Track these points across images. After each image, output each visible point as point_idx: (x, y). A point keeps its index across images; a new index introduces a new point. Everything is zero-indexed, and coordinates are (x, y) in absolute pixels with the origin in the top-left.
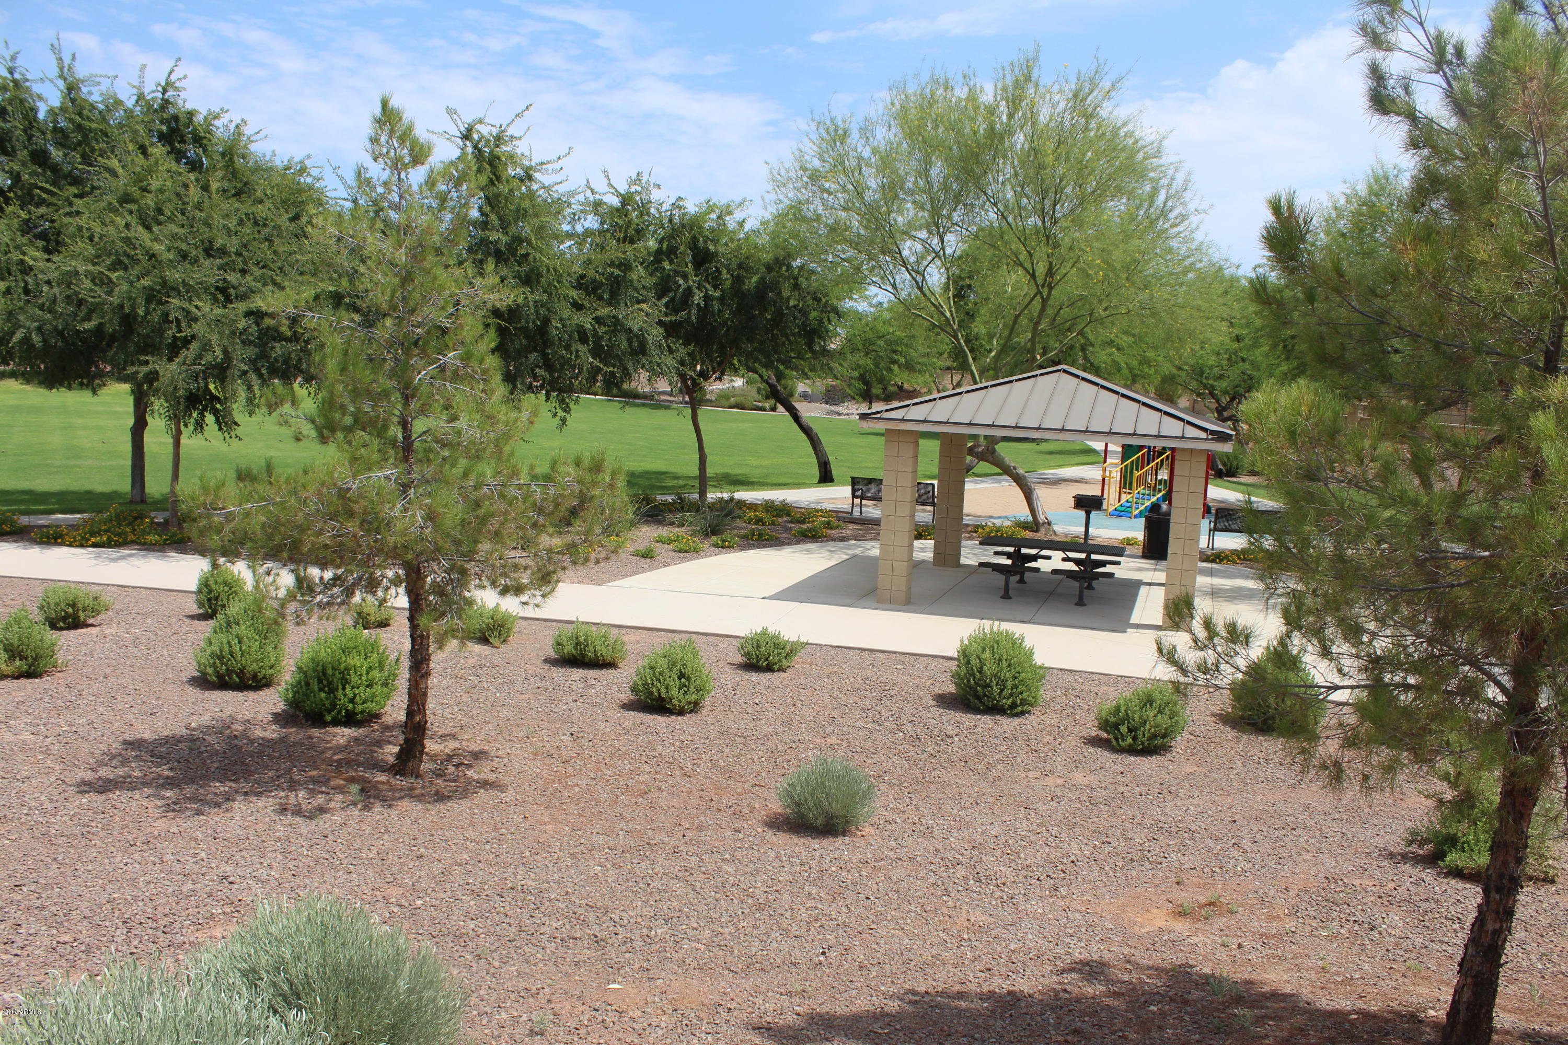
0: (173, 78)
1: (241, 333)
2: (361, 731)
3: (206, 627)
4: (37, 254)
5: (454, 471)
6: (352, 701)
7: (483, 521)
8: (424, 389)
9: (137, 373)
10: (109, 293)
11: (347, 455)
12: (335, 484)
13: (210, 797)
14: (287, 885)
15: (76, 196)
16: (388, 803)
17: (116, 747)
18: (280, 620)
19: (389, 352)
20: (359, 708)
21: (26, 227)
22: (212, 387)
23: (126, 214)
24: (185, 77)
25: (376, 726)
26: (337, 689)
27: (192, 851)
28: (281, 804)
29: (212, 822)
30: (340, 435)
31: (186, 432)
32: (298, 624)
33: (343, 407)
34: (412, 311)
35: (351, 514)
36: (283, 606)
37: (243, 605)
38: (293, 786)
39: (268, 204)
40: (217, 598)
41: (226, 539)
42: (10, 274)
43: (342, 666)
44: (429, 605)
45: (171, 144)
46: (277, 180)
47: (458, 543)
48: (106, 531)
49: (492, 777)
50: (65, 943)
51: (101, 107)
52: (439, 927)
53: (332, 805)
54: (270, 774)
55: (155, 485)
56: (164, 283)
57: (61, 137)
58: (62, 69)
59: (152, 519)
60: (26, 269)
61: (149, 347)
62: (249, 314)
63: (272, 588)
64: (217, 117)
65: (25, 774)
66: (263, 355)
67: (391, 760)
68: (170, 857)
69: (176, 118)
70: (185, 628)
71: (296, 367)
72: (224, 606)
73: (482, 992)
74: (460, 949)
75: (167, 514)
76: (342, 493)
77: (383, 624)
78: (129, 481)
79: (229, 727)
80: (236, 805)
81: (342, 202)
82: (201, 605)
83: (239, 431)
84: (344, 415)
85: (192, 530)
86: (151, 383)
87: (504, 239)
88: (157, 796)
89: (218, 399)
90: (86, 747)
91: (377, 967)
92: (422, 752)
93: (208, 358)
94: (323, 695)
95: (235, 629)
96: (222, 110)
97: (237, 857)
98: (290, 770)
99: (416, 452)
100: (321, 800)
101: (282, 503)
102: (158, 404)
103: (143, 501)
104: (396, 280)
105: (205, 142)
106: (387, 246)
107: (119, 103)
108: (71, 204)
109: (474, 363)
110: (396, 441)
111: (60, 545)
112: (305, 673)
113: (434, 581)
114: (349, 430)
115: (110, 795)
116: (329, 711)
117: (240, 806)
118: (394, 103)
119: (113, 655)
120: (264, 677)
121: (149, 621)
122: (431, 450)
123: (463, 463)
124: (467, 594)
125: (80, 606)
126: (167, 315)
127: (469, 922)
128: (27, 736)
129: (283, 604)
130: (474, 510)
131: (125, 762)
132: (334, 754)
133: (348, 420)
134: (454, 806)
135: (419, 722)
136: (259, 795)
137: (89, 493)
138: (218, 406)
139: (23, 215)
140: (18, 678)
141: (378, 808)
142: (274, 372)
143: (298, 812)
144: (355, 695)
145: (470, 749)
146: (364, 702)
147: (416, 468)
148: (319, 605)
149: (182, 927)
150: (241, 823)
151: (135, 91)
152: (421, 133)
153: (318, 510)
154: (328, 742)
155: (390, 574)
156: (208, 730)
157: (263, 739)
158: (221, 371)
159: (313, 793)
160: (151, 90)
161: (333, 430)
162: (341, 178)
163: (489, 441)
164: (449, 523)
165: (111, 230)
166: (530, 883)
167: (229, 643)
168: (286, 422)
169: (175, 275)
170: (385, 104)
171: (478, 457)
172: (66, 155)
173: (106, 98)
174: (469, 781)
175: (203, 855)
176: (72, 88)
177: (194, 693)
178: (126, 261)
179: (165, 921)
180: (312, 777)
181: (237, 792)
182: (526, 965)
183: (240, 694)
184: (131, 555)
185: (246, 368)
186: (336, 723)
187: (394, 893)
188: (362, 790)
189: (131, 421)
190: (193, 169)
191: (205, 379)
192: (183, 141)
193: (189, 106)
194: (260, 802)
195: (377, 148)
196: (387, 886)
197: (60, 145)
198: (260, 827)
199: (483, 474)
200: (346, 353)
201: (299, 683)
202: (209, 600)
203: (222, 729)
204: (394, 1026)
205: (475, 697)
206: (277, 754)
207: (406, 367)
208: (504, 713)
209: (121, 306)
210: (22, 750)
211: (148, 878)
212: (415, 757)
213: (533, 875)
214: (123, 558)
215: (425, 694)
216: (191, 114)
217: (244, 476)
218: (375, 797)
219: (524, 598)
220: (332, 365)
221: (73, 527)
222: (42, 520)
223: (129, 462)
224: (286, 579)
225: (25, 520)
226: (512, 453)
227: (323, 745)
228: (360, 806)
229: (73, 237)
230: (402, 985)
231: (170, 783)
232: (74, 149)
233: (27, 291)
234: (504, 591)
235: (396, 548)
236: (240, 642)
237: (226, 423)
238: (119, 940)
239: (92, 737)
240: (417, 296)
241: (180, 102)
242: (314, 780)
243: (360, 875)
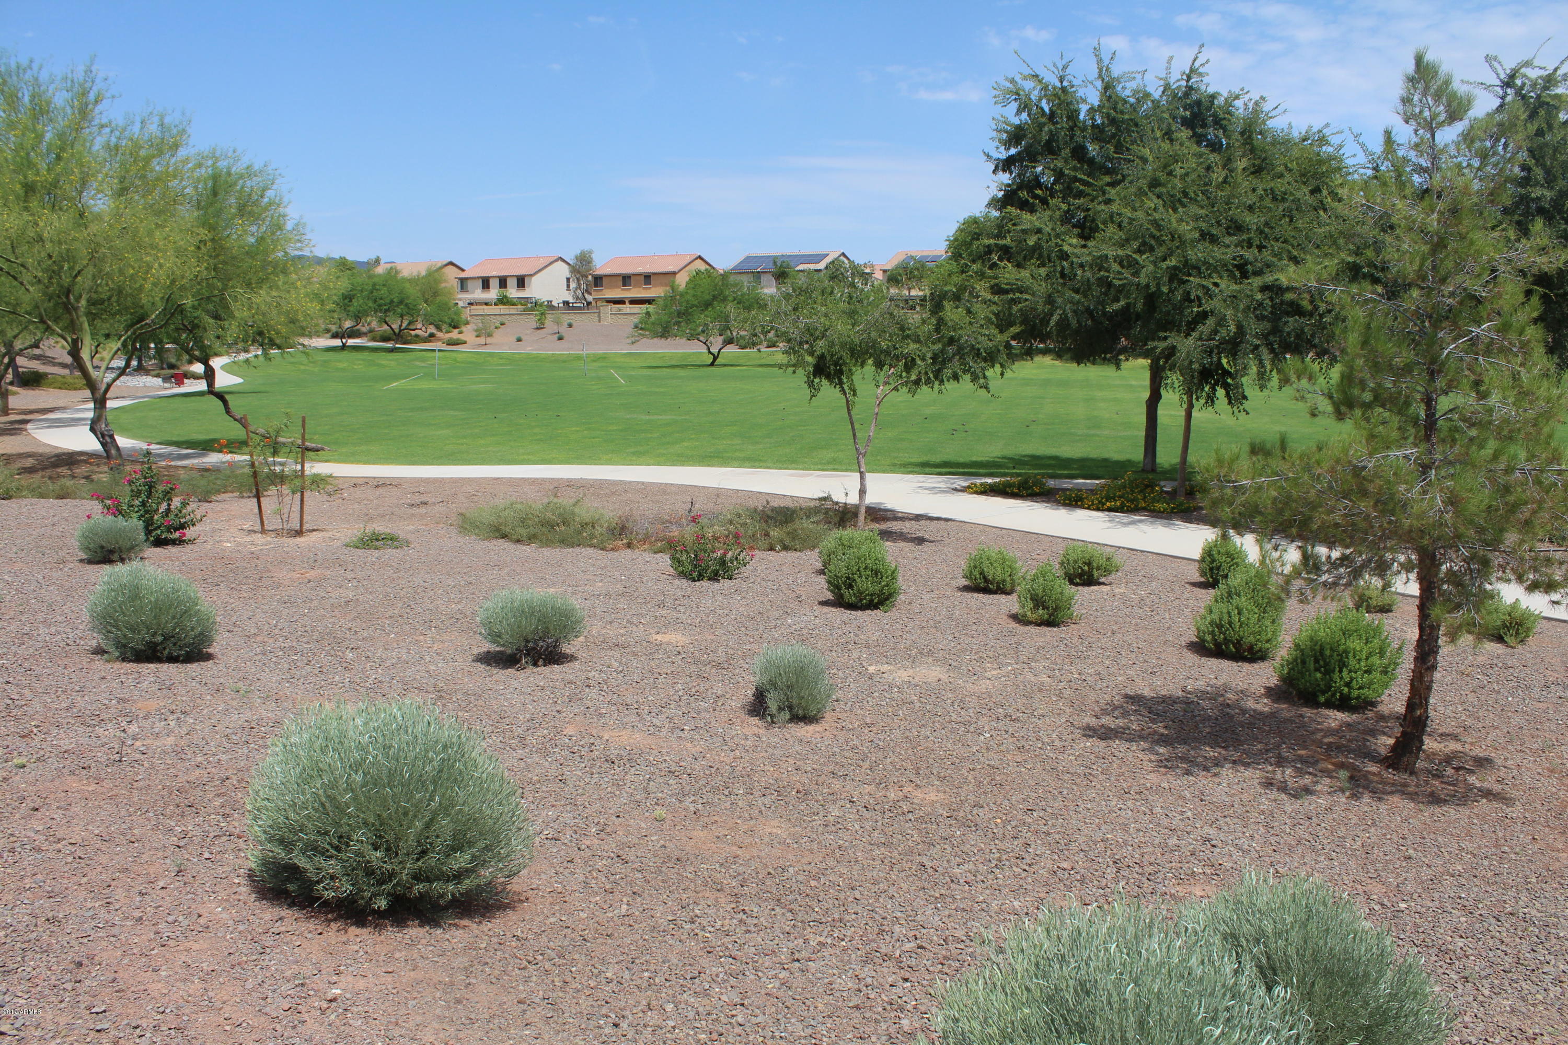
0: (1197, 64)
1: (1255, 309)
2: (1354, 716)
3: (1207, 596)
4: (1074, 241)
5: (1482, 452)
6: (1348, 685)
7: (1513, 508)
8: (1452, 364)
9: (1156, 348)
10: (1136, 274)
11: (1365, 433)
12: (1350, 462)
13: (1200, 759)
14: (1267, 859)
15: (1108, 184)
16: (1378, 795)
17: (1118, 700)
18: (1283, 596)
19: (1415, 324)
20: (1355, 693)
21: (1066, 218)
22: (1224, 361)
23: (1154, 198)
24: (1208, 61)
25: (1370, 714)
26: (1333, 671)
27: (1180, 808)
28: (1267, 778)
29: (1200, 784)
30: (1358, 412)
31: (1197, 405)
32: (1301, 602)
33: (1363, 384)
34: (1443, 280)
35: (1364, 493)
36: (1288, 582)
37: (1245, 578)
38: (1281, 762)
39: (1288, 177)
40: (1218, 568)
41: (1237, 511)
42: (1050, 261)
43: (1342, 648)
44: (1443, 595)
45: (1193, 129)
46: (1295, 153)
47: (1481, 530)
48: (1120, 497)
49: (1497, 788)
50: (1064, 869)
51: (1132, 100)
52: (1423, 936)
53: (1319, 787)
54: (1259, 746)
55: (1167, 456)
56: (1186, 263)
57: (1098, 133)
58: (1100, 71)
59: (1161, 487)
60: (1064, 256)
61: (1168, 325)
62: (1264, 288)
63: (1278, 564)
64: (1237, 97)
65: (1041, 712)
66: (1275, 330)
67: (1383, 751)
68: (1158, 810)
69: (1198, 103)
70: (1186, 595)
71: (1309, 341)
72: (1226, 576)
73: (1467, 1019)
74: (1445, 966)
75: (1175, 484)
76: (1357, 471)
77: (1385, 609)
78: (1142, 450)
79: (1222, 695)
80: (1224, 771)
81: (1362, 171)
82: (1203, 574)
83: (1247, 405)
84: (1363, 390)
85: (1204, 502)
86: (1168, 358)
87: (1548, 194)
88: (1151, 750)
89: (1228, 373)
90: (1092, 696)
91: (1358, 963)
92: (1419, 749)
93: (1223, 332)
94: (1319, 675)
95: (1236, 600)
96: (1242, 89)
97: (1222, 822)
98: (1278, 746)
99: (1440, 431)
100: (1307, 780)
101: (1295, 479)
102: (1174, 378)
103: (1153, 470)
104: (1425, 248)
105: (1224, 122)
106: (1417, 213)
107: (1147, 95)
108: (1104, 193)
109: (1513, 336)
110: (1418, 419)
111: (1082, 507)
112: (1302, 651)
113: (1450, 570)
114: (1367, 406)
115: (1111, 742)
116: (1323, 693)
117: (1227, 772)
118: (1429, 57)
119: (1121, 613)
120: (1260, 650)
121: (1154, 584)
122: (1457, 429)
123: (1492, 445)
124: (1488, 587)
125: (1095, 565)
126: (1189, 293)
127: (1458, 939)
128: (1044, 678)
129: (1288, 580)
130: (1502, 496)
131: (1125, 714)
132: (1325, 736)
133: (1367, 396)
134: (1451, 812)
135: (1420, 716)
136: (1247, 765)
137: (1105, 460)
138: (1229, 381)
139: (1064, 207)
140: (1039, 625)
141: (1366, 799)
142: (1287, 347)
143: (1283, 788)
144: (1352, 679)
145: (1473, 754)
146: (1360, 688)
147: (1439, 448)
148: (1325, 584)
149: (1165, 878)
150: (1227, 790)
151: (1162, 83)
152: (1458, 87)
153: (1331, 488)
154: (1319, 723)
155: (1402, 558)
156: (1203, 694)
157: (1255, 711)
158: (1233, 346)
159: (1300, 773)
160: (1176, 79)
161: (1351, 406)
162: (1362, 146)
163: (1526, 422)
164: (1473, 509)
165: (1140, 214)
166: (1534, 912)
167: (1229, 613)
168: (1303, 397)
169: (1196, 254)
170: (1419, 60)
171: (1511, 438)
172: (1101, 148)
173: (1135, 92)
174: (1470, 788)
175: (1189, 814)
176: (1108, 87)
177: (1192, 658)
178: (1153, 242)
179: (1150, 869)
180: (1300, 756)
181: (1225, 759)
182: (1521, 1003)
183: (1235, 664)
184: (1140, 521)
185: (1259, 342)
186: (1329, 705)
187: (1377, 890)
188: (1352, 778)
189: (1146, 395)
190: (1213, 151)
191: (1219, 353)
192: (1204, 126)
193: (1211, 90)
194: (1248, 773)
195: (1409, 109)
196: (1369, 881)
197: (1095, 139)
198: (1245, 797)
199: (1515, 457)
200: (1368, 327)
201: (1295, 660)
202: (1211, 569)
203: (1215, 695)
204: (1368, 1028)
205: (1483, 698)
206: (1267, 728)
207: (1433, 341)
208: (1516, 720)
209: (1148, 286)
210: (1040, 690)
211: (1138, 826)
212: (1411, 752)
213: (1538, 905)
214: (1133, 523)
215: (1429, 688)
216: (1213, 97)
217: (1257, 449)
218: (1364, 787)
219: (1555, 597)
220: (1353, 339)
221: (1092, 491)
222: (1066, 484)
223: (1143, 433)
224: (1293, 555)
225: (1051, 483)
226: (1550, 436)
227: (1314, 726)
228: (1347, 794)
229: (1104, 223)
230: (1384, 987)
231: (1164, 740)
232: (1108, 142)
233: (1063, 275)
234: (1533, 587)
235: (1410, 531)
236: (1239, 613)
237: (1236, 398)
238: (1109, 877)
239: (1097, 688)
240: (1449, 264)
241: (1203, 88)
242: (1301, 759)
243: (1342, 864)
